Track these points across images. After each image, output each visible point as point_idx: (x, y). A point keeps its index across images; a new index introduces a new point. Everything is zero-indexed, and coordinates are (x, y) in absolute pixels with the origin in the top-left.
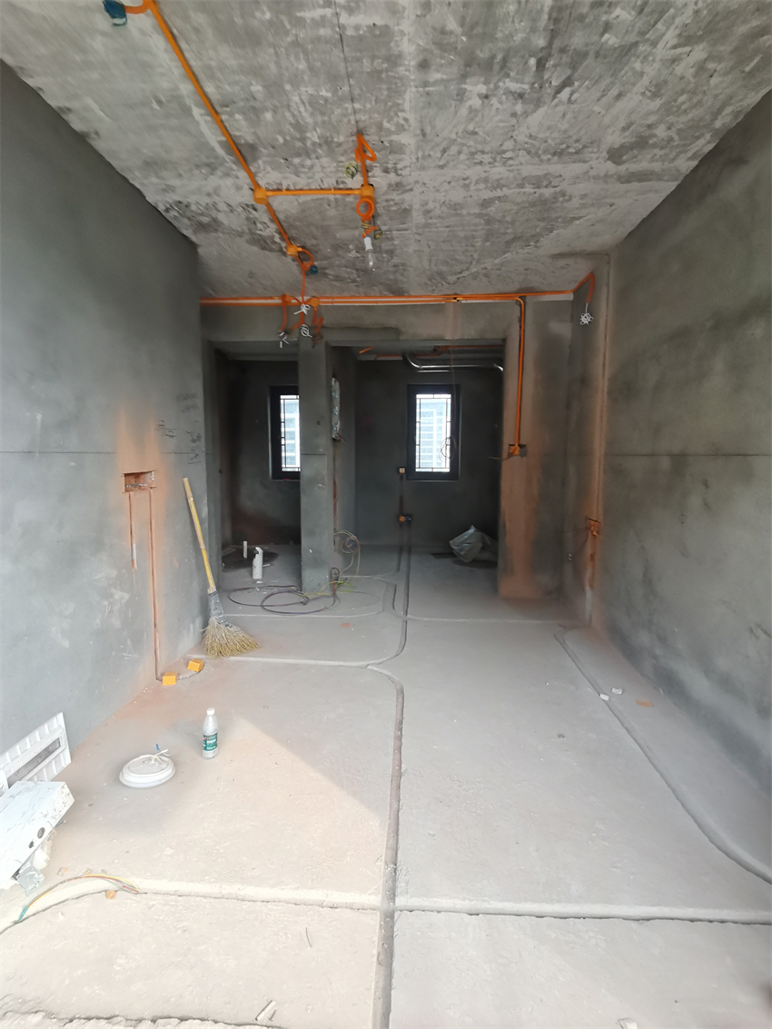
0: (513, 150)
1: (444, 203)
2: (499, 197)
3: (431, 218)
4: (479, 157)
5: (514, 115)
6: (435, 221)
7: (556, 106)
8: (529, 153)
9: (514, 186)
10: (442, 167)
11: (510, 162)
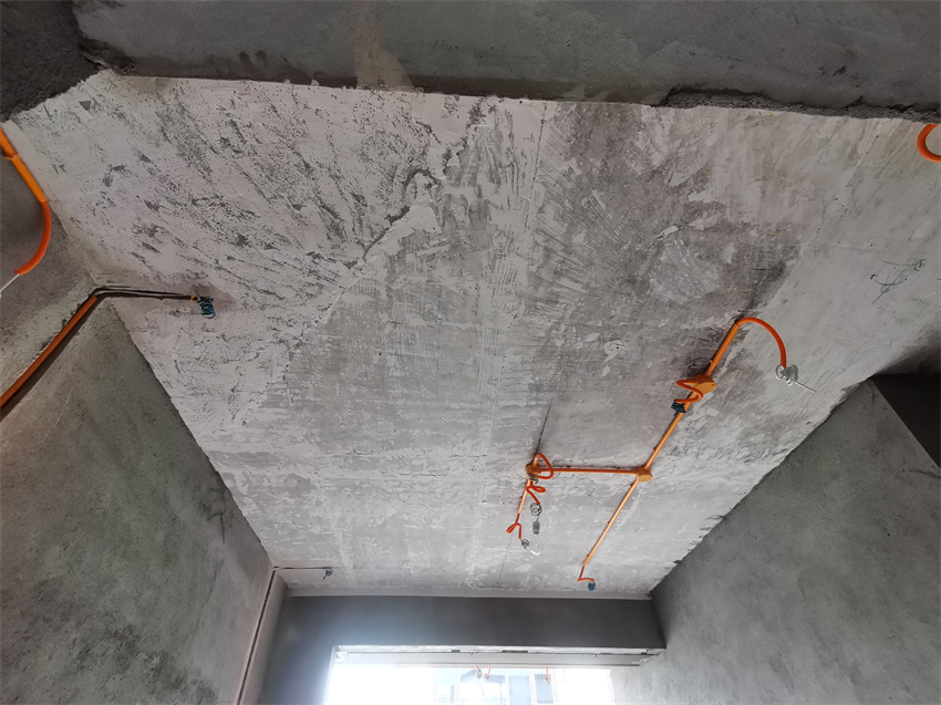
0: (398, 493)
1: (453, 446)
2: (392, 449)
3: (470, 426)
4: (425, 489)
5: (408, 514)
6: (464, 421)
7: (381, 517)
8: (384, 490)
9: (382, 460)
10: (457, 483)
11: (396, 484)
